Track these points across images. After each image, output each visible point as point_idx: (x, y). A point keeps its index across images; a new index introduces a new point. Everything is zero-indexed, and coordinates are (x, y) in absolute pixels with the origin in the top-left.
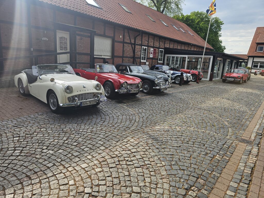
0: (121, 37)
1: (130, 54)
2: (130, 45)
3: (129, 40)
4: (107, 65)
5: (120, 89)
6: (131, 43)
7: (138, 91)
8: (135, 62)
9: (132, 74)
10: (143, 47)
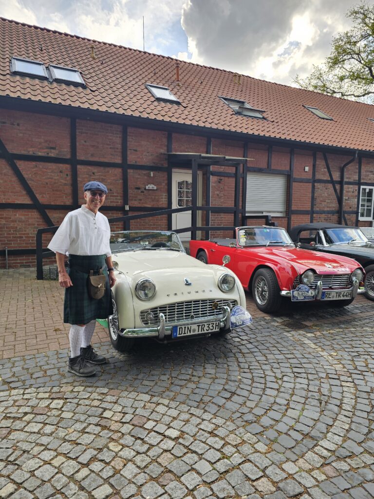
0: (307, 169)
1: (331, 205)
2: (330, 186)
3: (328, 174)
4: (265, 228)
5: (294, 288)
6: (332, 182)
7: (351, 294)
8: (343, 220)
9: (334, 248)
10: (362, 187)
